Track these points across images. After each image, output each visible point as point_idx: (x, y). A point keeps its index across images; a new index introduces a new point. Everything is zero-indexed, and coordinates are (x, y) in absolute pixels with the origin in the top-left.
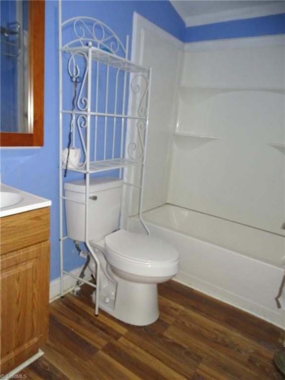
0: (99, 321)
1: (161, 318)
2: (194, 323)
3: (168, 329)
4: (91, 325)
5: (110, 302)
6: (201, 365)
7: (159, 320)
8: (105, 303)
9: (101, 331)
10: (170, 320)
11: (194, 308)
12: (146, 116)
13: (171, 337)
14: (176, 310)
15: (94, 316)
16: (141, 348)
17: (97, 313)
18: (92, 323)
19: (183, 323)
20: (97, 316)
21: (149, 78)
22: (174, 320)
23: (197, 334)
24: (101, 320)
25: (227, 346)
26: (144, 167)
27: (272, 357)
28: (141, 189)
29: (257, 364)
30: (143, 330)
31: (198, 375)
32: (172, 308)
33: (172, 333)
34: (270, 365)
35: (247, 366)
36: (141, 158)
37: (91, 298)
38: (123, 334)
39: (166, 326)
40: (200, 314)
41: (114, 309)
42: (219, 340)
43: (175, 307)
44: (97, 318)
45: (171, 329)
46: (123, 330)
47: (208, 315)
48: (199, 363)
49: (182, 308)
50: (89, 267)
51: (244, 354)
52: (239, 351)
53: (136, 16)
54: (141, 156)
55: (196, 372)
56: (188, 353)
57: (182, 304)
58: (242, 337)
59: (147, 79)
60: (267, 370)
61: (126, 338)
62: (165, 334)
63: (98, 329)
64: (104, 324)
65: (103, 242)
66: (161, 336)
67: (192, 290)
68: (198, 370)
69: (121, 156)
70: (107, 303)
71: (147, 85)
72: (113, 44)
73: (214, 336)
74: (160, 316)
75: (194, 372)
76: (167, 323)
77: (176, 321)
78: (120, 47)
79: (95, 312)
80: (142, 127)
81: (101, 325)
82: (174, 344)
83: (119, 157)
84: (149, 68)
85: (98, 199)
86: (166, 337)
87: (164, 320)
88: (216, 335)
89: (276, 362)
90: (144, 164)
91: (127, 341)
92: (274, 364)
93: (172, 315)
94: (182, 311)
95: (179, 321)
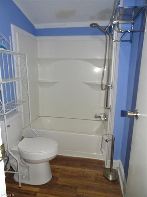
0: (23, 190)
1: (53, 176)
2: (69, 172)
3: (59, 179)
4: (19, 194)
5: (25, 178)
6: (78, 190)
7: (53, 177)
8: (23, 179)
9: (26, 195)
10: (58, 175)
11: (67, 165)
12: (27, 77)
13: (61, 183)
14: (58, 169)
15: (19, 188)
16: (49, 194)
17: (20, 186)
18: (19, 192)
19: (64, 174)
20: (20, 188)
21: (25, 58)
22: (59, 174)
23: (72, 177)
24: (23, 189)
25: (85, 177)
26: (30, 103)
27: (103, 174)
28: (29, 114)
29: (99, 179)
30: (47, 185)
31: (78, 195)
32: (57, 168)
33: (61, 181)
34: (103, 178)
35: (95, 182)
36: (27, 98)
37: (13, 180)
38: (38, 191)
39: (57, 178)
40: (70, 167)
41: (29, 180)
42: (82, 175)
43: (58, 168)
44: (21, 188)
45: (60, 179)
46: (37, 190)
47: (74, 166)
48: (77, 190)
49: (61, 167)
50: (9, 163)
51: (92, 177)
52: (90, 177)
53: (12, 26)
54: (27, 97)
55: (77, 194)
56: (71, 187)
57: (61, 165)
58: (90, 170)
59: (25, 59)
60: (103, 180)
61: (40, 193)
62: (58, 182)
63: (23, 194)
64: (26, 191)
65: (16, 147)
66: (56, 184)
67: (63, 156)
68: (77, 193)
69: (15, 99)
70: (24, 179)
71: (25, 61)
72: (3, 42)
73: (79, 175)
74: (53, 175)
75: (76, 194)
76: (57, 177)
77: (61, 174)
78: (7, 42)
79: (19, 186)
80: (26, 82)
81: (24, 192)
82: (64, 186)
83: (14, 99)
84: (25, 53)
85: (10, 126)
86: (59, 184)
87: (55, 176)
88: (80, 174)
89: (105, 175)
90: (29, 101)
91: (41, 194)
92: (104, 176)
93: (58, 172)
94: (62, 168)
95: (62, 174)
